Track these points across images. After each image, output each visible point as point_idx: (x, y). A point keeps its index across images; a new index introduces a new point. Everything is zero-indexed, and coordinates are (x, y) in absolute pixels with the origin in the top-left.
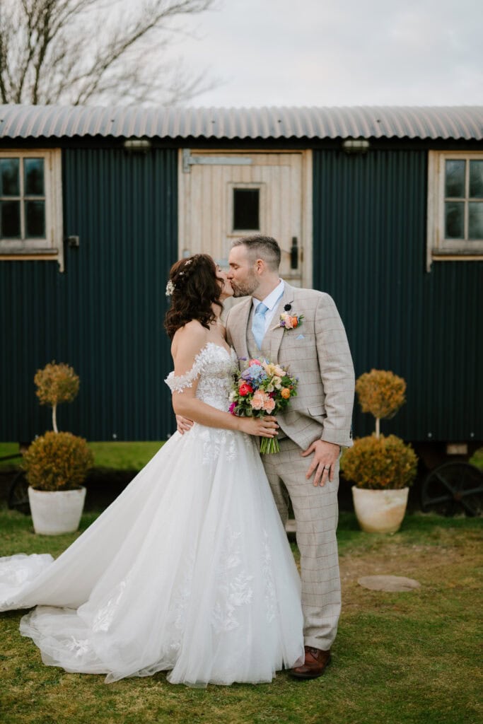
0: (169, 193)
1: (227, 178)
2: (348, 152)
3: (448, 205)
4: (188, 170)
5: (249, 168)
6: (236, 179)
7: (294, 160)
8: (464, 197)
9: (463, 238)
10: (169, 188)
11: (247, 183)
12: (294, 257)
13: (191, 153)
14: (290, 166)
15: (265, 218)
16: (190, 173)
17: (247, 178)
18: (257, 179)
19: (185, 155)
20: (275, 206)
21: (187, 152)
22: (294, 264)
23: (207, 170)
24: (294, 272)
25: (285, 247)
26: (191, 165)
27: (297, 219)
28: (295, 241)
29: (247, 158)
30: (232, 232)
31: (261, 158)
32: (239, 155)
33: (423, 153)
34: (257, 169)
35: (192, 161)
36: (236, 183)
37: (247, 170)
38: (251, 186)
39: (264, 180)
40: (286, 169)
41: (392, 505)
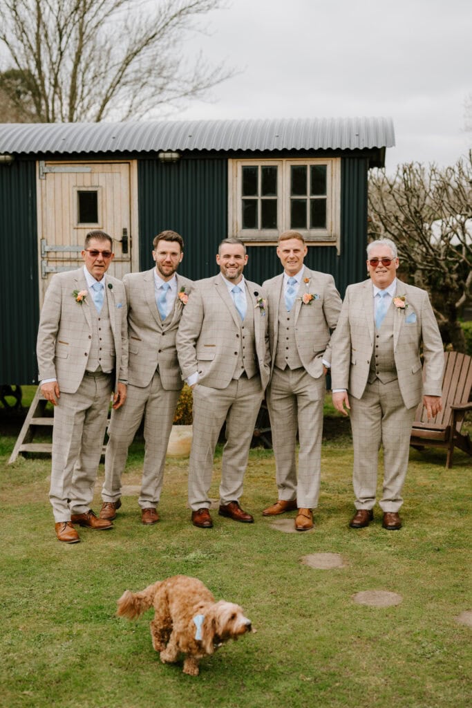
0: (30, 195)
1: (73, 183)
2: (163, 162)
3: (245, 202)
4: (44, 177)
5: (89, 175)
6: (80, 183)
7: (123, 168)
8: (257, 196)
9: (257, 228)
10: (30, 191)
11: (88, 187)
12: (125, 244)
13: (46, 164)
14: (120, 173)
15: (102, 214)
16: (46, 179)
17: (88, 183)
18: (96, 183)
19: (41, 166)
20: (109, 205)
21: (42, 163)
22: (125, 250)
23: (58, 177)
24: (125, 255)
25: (118, 236)
26: (46, 173)
27: (126, 214)
28: (125, 231)
29: (87, 167)
30: (77, 225)
31: (98, 168)
32: (81, 165)
33: (224, 161)
34: (95, 175)
35: (46, 170)
36: (79, 187)
37: (88, 176)
38: (90, 189)
39: (100, 184)
40: (118, 175)
41: (183, 437)
